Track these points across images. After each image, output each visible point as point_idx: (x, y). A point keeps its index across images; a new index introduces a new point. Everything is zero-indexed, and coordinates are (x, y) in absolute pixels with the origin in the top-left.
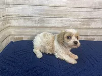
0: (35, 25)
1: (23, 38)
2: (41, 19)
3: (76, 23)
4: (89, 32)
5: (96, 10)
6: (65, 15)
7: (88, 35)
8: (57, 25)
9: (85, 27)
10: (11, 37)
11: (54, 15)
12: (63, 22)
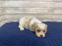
0: (20, 13)
1: (13, 21)
2: (24, 9)
3: (45, 11)
4: (54, 17)
5: (57, 2)
6: (38, 6)
7: (53, 18)
8: (33, 13)
9: (51, 13)
10: (6, 20)
11: (32, 6)
12: (37, 10)
